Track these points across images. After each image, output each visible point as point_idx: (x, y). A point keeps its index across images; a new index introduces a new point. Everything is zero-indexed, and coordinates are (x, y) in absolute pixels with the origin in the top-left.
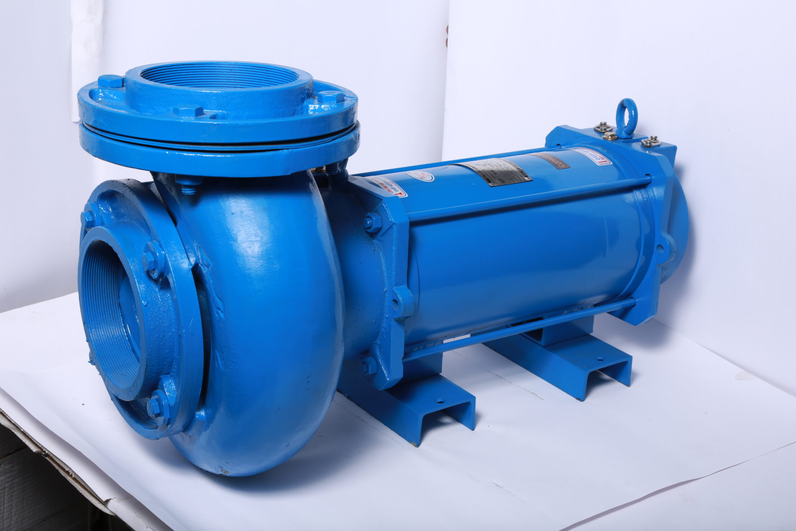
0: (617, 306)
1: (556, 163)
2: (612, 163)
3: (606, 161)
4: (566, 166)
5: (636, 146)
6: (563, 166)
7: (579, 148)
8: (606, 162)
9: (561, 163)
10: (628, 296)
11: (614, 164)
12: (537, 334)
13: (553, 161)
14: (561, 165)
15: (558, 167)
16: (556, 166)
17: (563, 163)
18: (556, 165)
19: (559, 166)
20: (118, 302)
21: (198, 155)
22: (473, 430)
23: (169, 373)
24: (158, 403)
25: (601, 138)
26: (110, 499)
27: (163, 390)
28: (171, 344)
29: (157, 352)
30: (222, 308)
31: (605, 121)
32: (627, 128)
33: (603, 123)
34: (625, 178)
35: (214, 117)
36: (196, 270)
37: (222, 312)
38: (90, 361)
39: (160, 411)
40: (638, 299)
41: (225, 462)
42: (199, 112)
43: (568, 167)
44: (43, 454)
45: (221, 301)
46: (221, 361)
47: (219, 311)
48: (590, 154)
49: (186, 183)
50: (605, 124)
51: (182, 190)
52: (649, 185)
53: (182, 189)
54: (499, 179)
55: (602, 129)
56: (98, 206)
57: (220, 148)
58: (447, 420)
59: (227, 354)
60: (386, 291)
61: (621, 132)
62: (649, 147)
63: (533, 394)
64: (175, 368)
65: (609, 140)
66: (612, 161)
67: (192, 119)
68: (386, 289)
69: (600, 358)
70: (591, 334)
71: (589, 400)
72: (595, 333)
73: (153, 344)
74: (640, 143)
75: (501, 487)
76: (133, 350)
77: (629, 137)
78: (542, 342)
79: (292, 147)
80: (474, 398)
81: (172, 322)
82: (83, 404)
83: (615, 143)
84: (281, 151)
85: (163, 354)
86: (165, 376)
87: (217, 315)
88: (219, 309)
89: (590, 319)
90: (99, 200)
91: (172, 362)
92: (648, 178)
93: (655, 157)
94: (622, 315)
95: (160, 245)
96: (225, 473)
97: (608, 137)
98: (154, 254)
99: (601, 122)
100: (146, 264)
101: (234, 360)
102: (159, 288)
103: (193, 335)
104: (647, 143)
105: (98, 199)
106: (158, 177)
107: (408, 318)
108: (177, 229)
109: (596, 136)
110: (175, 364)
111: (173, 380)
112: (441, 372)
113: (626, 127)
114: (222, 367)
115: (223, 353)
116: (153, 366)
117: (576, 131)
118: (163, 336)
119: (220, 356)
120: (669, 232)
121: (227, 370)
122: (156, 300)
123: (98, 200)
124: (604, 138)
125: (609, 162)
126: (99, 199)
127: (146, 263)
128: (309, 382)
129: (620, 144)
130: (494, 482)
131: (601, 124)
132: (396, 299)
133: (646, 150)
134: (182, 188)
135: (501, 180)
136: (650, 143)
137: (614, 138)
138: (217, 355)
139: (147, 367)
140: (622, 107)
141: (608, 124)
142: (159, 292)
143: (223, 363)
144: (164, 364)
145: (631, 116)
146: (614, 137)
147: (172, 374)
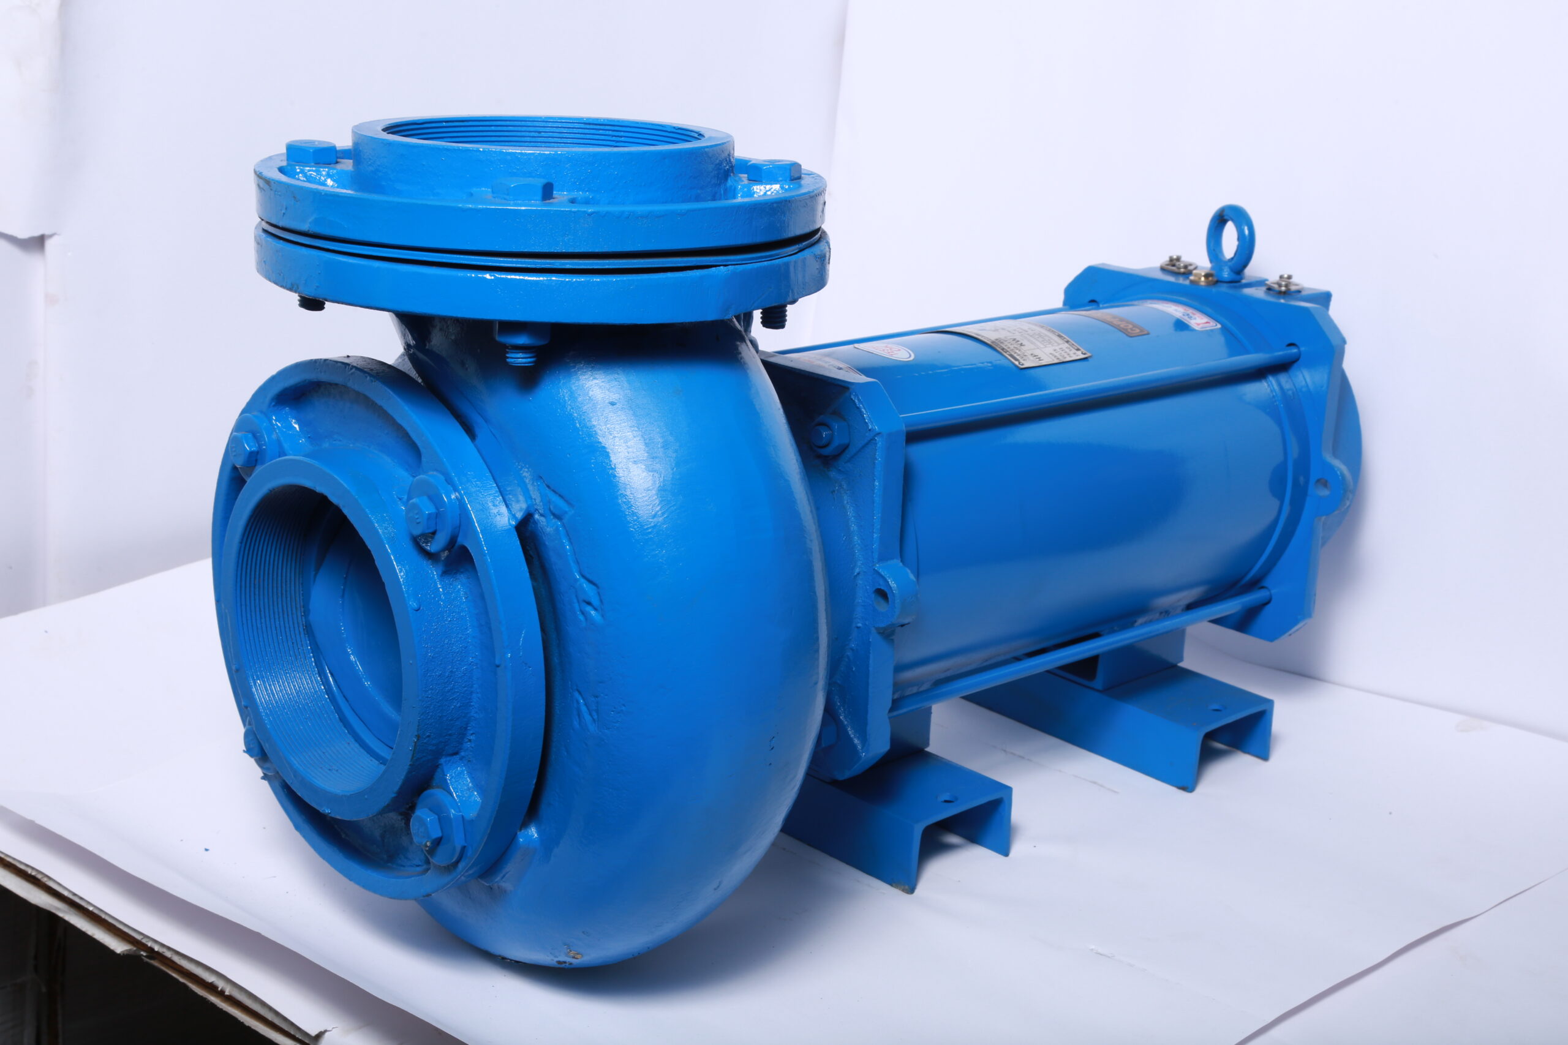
0: (1231, 607)
1: (1122, 326)
2: (1219, 326)
3: (1207, 323)
4: (1141, 331)
5: (1259, 293)
6: (1135, 330)
7: (1149, 301)
8: (1207, 325)
9: (1130, 326)
10: (1255, 584)
11: (1224, 329)
12: (1086, 668)
13: (1116, 322)
14: (1131, 329)
15: (1129, 333)
16: (1124, 331)
17: (1134, 326)
18: (1123, 329)
19: (1129, 330)
20: (304, 623)
21: (554, 278)
22: (1006, 853)
23: (456, 753)
24: (436, 817)
25: (1187, 282)
26: (326, 1031)
27: (444, 790)
28: (466, 690)
29: (439, 706)
30: (595, 601)
31: (1179, 254)
32: (1233, 262)
33: (1175, 257)
34: (1247, 352)
35: (573, 201)
36: (525, 529)
37: (595, 609)
38: (245, 750)
39: (442, 832)
40: (1276, 587)
41: (583, 932)
42: (547, 192)
43: (1146, 332)
44: (142, 955)
45: (594, 587)
46: (591, 714)
47: (588, 608)
48: (1176, 310)
49: (522, 340)
50: (1178, 259)
51: (508, 358)
52: (1296, 365)
53: (508, 355)
54: (1032, 354)
55: (1175, 267)
56: (270, 421)
57: (597, 264)
58: (953, 839)
59: (606, 697)
60: (858, 574)
61: (1221, 270)
62: (1285, 293)
63: (1095, 783)
64: (470, 741)
65: (1203, 284)
66: (1218, 322)
67: (535, 205)
68: (857, 570)
69: (1216, 707)
70: (1181, 665)
71: (1203, 788)
72: (1189, 662)
73: (432, 689)
74: (1264, 288)
75: (1109, 957)
76: (343, 720)
77: (1236, 277)
78: (1099, 682)
79: (734, 260)
80: (1008, 790)
81: (468, 642)
82: (207, 850)
83: (1214, 290)
84: (713, 269)
85: (450, 711)
86: (448, 758)
87: (581, 617)
88: (589, 603)
89: (1178, 636)
90: (274, 406)
91: (466, 729)
92: (1294, 350)
93: (1306, 309)
94: (1243, 623)
95: (446, 480)
96: (574, 957)
97: (1200, 279)
98: (435, 499)
99: (1171, 255)
100: (418, 521)
101: (624, 708)
102: (440, 573)
103: (526, 664)
104: (1280, 286)
105: (271, 403)
106: (430, 341)
107: (904, 627)
108: (476, 446)
109: (1171, 279)
110: (471, 732)
111: (464, 766)
112: (928, 744)
113: (1232, 258)
114: (592, 728)
115: (597, 697)
116: (429, 736)
117: (1131, 272)
118: (451, 672)
119: (586, 705)
120: (1335, 454)
121: (606, 731)
122: (434, 598)
123: (269, 406)
124: (1192, 282)
125: (1215, 325)
126: (273, 403)
127: (417, 519)
128: (772, 749)
129: (1224, 288)
130: (1091, 948)
131: (1171, 260)
132: (882, 588)
133: (1279, 298)
134: (508, 353)
135: (1035, 356)
136: (1286, 286)
137: (1212, 281)
138: (578, 702)
139: (418, 740)
140: (1220, 220)
141: (1186, 258)
142: (441, 581)
143: (595, 717)
144: (450, 732)
145: (1241, 236)
146: (1210, 279)
147: (462, 754)
